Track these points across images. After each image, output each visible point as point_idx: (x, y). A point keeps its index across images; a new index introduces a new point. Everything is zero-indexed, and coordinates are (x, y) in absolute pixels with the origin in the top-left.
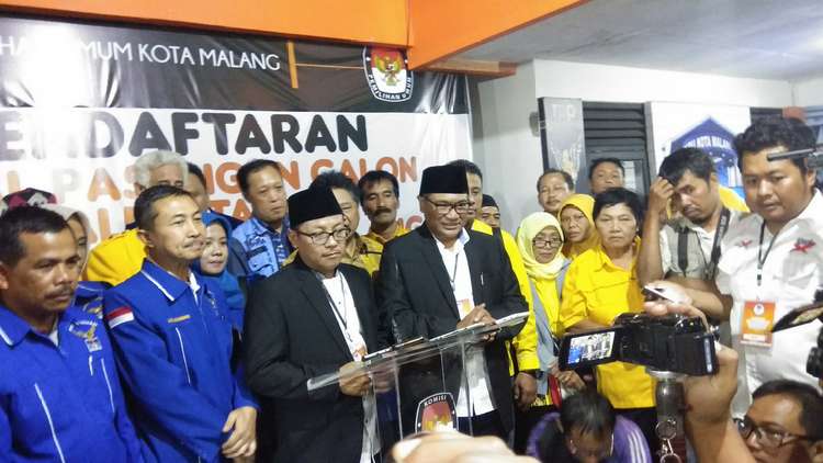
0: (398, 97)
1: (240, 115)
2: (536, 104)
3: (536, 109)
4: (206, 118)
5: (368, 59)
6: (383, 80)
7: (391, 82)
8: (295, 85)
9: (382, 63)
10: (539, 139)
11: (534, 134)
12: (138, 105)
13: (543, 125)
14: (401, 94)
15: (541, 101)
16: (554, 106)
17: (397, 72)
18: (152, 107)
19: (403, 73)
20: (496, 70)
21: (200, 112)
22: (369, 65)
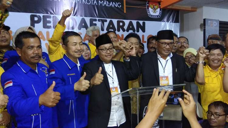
0: (156, 17)
1: (108, 20)
2: (203, 20)
3: (203, 22)
4: (99, 20)
5: (148, 5)
6: (152, 11)
7: (155, 12)
8: (125, 12)
9: (152, 6)
10: (203, 32)
11: (201, 31)
12: (81, 16)
13: (205, 27)
14: (157, 16)
15: (204, 20)
16: (209, 22)
17: (157, 9)
18: (85, 16)
19: (159, 9)
20: (190, 9)
21: (97, 19)
22: (148, 7)
